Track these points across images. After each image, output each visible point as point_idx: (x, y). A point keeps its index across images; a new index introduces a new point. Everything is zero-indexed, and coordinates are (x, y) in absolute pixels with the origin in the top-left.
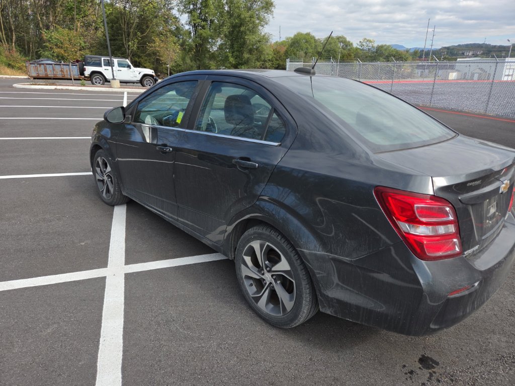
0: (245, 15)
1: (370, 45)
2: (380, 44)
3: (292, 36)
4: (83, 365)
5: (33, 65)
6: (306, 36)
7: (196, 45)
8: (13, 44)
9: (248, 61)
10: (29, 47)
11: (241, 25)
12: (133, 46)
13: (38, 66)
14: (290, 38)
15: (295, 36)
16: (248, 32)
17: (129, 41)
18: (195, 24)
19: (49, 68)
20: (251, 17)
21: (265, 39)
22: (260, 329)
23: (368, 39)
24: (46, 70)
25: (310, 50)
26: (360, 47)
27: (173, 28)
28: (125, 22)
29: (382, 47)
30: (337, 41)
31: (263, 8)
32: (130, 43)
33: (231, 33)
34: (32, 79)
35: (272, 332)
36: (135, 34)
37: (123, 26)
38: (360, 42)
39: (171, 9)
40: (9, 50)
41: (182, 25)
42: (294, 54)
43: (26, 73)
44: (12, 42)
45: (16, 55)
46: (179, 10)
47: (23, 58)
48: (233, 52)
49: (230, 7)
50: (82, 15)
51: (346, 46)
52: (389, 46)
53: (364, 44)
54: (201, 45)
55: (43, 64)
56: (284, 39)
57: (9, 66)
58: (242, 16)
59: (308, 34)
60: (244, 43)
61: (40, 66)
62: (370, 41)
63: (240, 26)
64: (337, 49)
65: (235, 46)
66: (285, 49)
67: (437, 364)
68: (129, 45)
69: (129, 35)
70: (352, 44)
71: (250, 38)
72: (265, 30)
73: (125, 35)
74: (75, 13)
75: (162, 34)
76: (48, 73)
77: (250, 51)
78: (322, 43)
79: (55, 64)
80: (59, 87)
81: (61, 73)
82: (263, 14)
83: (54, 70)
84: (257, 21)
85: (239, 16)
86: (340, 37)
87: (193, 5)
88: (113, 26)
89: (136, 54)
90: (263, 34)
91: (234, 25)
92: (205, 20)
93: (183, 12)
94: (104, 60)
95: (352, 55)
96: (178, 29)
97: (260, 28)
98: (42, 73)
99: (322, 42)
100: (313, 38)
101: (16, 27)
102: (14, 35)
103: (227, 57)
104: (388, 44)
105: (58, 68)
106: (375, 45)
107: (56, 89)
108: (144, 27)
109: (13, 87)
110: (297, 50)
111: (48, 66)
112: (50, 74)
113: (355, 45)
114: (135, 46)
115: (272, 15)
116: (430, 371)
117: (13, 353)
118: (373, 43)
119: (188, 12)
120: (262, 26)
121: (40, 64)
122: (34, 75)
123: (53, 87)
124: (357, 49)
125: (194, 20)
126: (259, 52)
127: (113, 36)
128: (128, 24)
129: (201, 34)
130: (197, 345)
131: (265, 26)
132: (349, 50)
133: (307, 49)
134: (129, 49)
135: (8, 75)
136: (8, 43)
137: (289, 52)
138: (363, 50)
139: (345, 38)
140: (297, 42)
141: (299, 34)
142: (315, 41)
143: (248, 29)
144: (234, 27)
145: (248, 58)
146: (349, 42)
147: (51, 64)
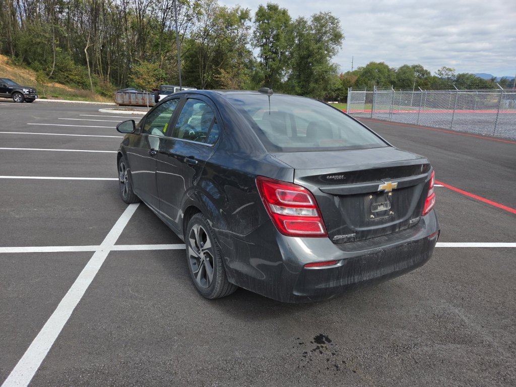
0: (314, 46)
1: (450, 73)
2: (461, 73)
3: (364, 66)
4: (49, 303)
5: (120, 94)
6: (380, 66)
7: (266, 76)
8: (108, 76)
9: (313, 90)
10: (120, 78)
11: (309, 56)
12: (208, 77)
13: (124, 94)
14: (362, 67)
15: (368, 65)
16: (315, 63)
17: (204, 74)
18: (266, 57)
19: (133, 96)
20: (320, 48)
21: (333, 69)
22: (194, 298)
23: (447, 67)
24: (130, 98)
25: (383, 80)
26: (439, 76)
27: (247, 61)
28: (202, 55)
29: (463, 75)
30: (413, 70)
31: (331, 40)
32: (205, 75)
33: (299, 65)
34: (118, 106)
35: (201, 302)
36: (211, 67)
37: (200, 59)
38: (439, 71)
39: (245, 43)
40: (104, 80)
41: (255, 58)
42: (365, 83)
43: (114, 100)
44: (107, 74)
45: (109, 85)
46: (252, 44)
47: (115, 88)
48: (299, 82)
49: (299, 40)
50: (166, 50)
51: (423, 75)
52: (471, 75)
53: (443, 72)
54: (270, 76)
55: (128, 93)
56: (355, 69)
57: (103, 94)
58: (311, 48)
59: (381, 64)
60: (312, 73)
61: (125, 95)
62: (450, 70)
63: (308, 58)
64: (412, 79)
65: (302, 76)
66: (355, 78)
67: (329, 341)
68: (204, 77)
69: (204, 68)
70: (429, 73)
71: (317, 69)
72: (333, 61)
73: (201, 67)
74: (160, 49)
75: (234, 66)
76: (132, 101)
77: (316, 81)
78: (396, 73)
79: (138, 93)
80: (136, 112)
81: (141, 101)
82: (331, 45)
83: (136, 98)
84: (326, 52)
85: (307, 48)
86: (417, 66)
87: (266, 39)
88: (192, 60)
89: (209, 85)
90: (331, 64)
91: (302, 56)
92: (276, 53)
93: (256, 46)
94: (176, 89)
95: (429, 83)
96: (251, 61)
97: (328, 58)
98: (126, 101)
99: (396, 71)
100: (387, 67)
101: (112, 61)
102: (109, 68)
103: (293, 86)
104: (470, 73)
105: (140, 96)
106: (456, 73)
107: (132, 114)
108: (219, 60)
109: (98, 111)
110: (369, 80)
111: (132, 95)
112: (133, 101)
113: (433, 74)
114: (209, 77)
115: (341, 46)
116: (318, 345)
117: (7, 290)
118: (452, 72)
119: (261, 46)
120: (330, 57)
121: (125, 93)
122: (120, 102)
123: (131, 112)
124: (435, 77)
125: (265, 53)
126: (326, 81)
127: (191, 69)
128: (204, 57)
129: (271, 66)
130: (137, 302)
131: (333, 57)
132: (426, 79)
133: (380, 78)
134: (204, 80)
135: (100, 102)
136: (104, 76)
137: (360, 82)
138: (441, 78)
139: (421, 67)
140: (369, 72)
141: (372, 64)
142: (389, 70)
143: (315, 61)
144: (302, 58)
145: (314, 87)
146: (426, 71)
147: (135, 93)
